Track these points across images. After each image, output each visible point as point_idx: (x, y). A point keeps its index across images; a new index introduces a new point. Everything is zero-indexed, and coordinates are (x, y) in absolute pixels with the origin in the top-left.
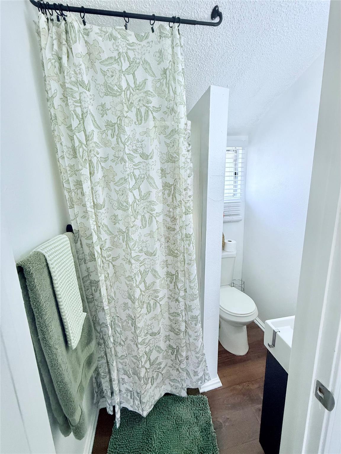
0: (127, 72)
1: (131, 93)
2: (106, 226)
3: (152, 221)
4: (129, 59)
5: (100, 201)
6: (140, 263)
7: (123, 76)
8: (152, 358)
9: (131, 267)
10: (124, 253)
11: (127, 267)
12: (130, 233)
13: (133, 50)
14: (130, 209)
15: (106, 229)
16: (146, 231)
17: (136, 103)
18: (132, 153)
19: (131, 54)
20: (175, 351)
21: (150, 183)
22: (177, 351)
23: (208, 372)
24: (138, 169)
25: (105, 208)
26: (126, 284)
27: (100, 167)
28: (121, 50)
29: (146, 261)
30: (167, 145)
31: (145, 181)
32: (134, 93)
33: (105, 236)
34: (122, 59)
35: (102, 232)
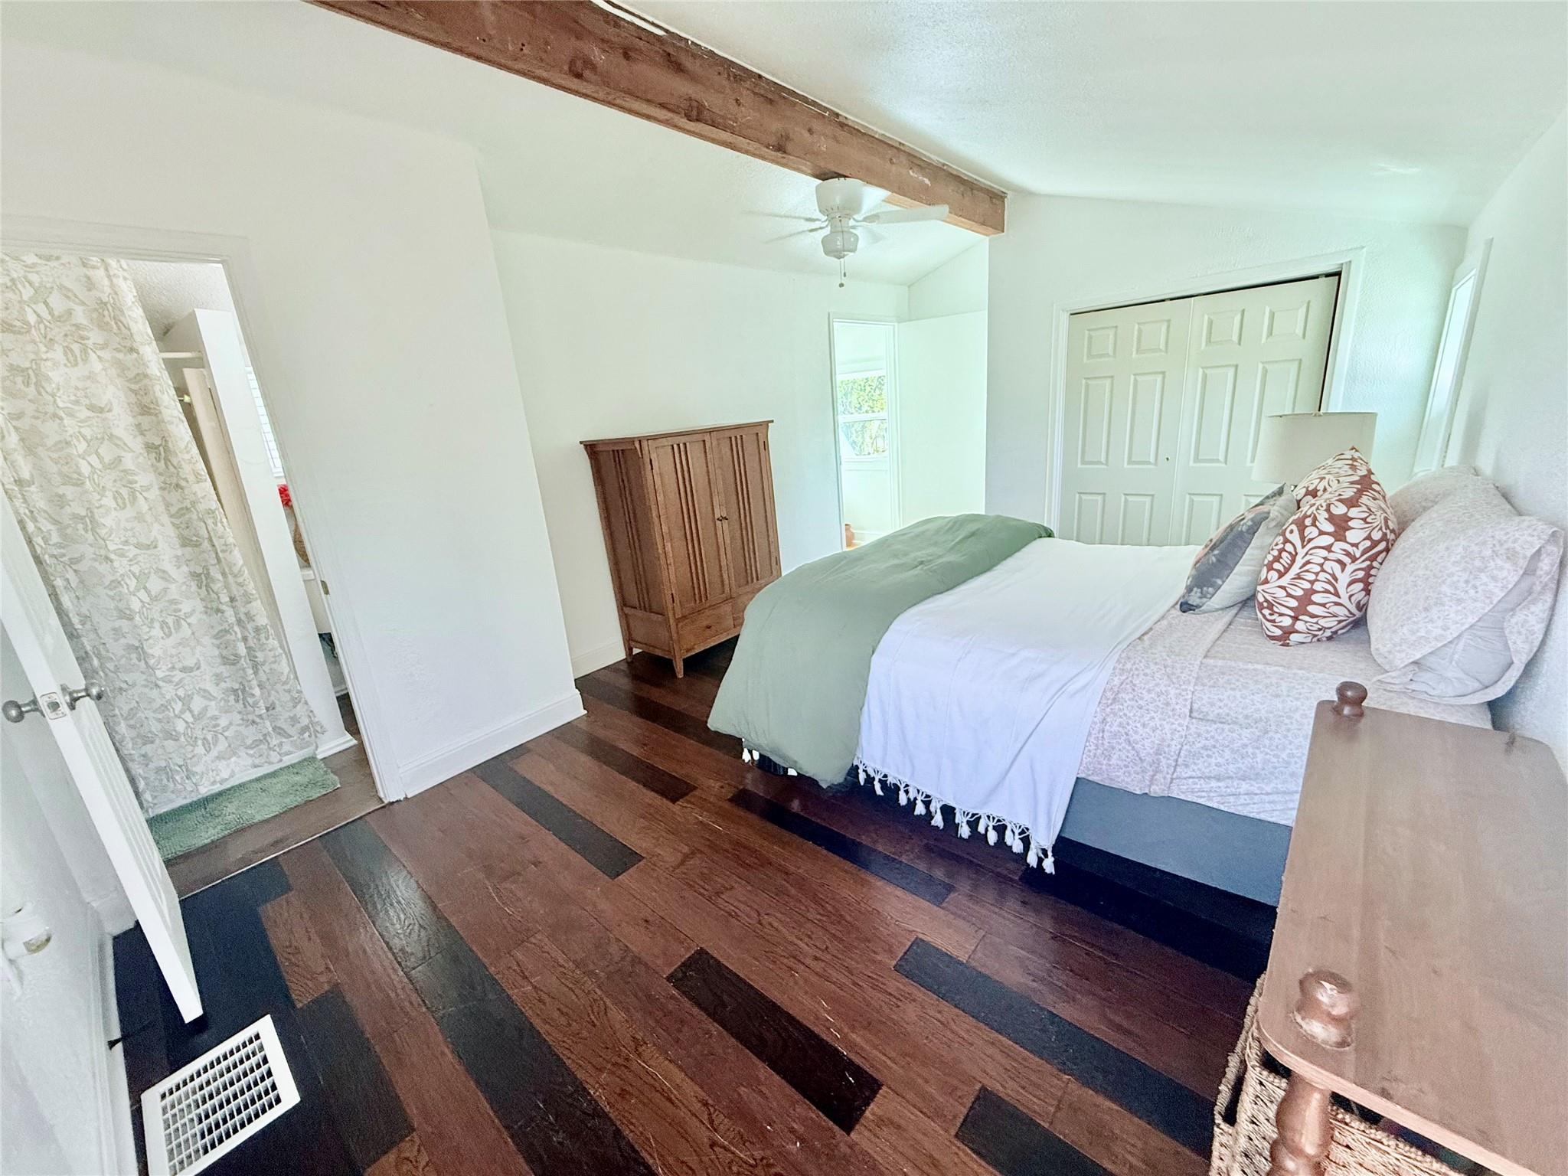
0: (33, 300)
1: (46, 327)
2: (45, 511)
3: (135, 498)
4: (30, 284)
5: (26, 475)
6: (131, 560)
7: (27, 308)
8: (196, 709)
9: (112, 566)
10: (92, 550)
11: (103, 568)
12: (97, 517)
13: (37, 273)
14: (88, 482)
15: (46, 516)
16: (129, 512)
17: (59, 338)
18: (70, 405)
19: (34, 278)
20: (240, 694)
21: (117, 445)
22: (244, 691)
23: (316, 720)
24: (88, 426)
25: (36, 484)
26: (109, 596)
27: (12, 429)
28: (15, 275)
29: (140, 558)
30: (136, 393)
31: (106, 442)
32: (52, 326)
33: (46, 526)
34: (19, 286)
35: (40, 519)
